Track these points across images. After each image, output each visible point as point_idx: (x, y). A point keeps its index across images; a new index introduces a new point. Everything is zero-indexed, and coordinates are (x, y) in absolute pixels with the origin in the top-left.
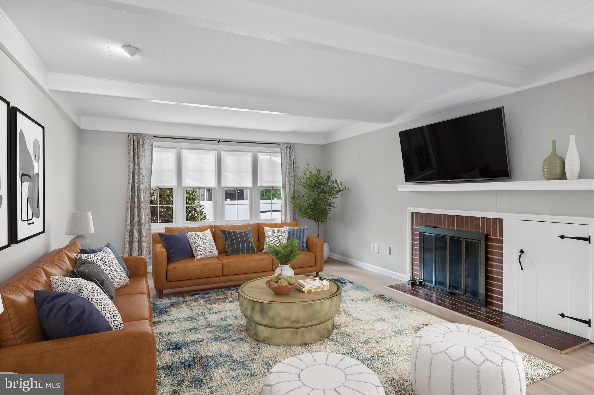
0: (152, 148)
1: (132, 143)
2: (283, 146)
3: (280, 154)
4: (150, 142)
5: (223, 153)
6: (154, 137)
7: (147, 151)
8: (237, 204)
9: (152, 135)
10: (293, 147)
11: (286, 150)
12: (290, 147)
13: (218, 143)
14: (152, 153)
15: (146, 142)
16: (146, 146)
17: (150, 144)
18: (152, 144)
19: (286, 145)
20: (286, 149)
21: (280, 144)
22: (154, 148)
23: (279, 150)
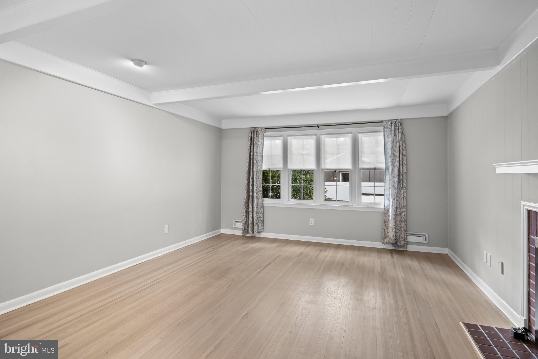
0: (264, 138)
1: (250, 135)
2: (386, 124)
3: (383, 133)
4: (262, 133)
5: (323, 137)
6: (265, 129)
7: (260, 141)
8: (337, 186)
9: (263, 127)
10: (399, 123)
11: (390, 128)
12: (395, 124)
13: (318, 128)
14: (263, 142)
15: (260, 133)
16: (260, 137)
17: (262, 135)
18: (264, 135)
19: (390, 122)
20: (390, 126)
21: (383, 122)
22: (265, 138)
23: (382, 128)
